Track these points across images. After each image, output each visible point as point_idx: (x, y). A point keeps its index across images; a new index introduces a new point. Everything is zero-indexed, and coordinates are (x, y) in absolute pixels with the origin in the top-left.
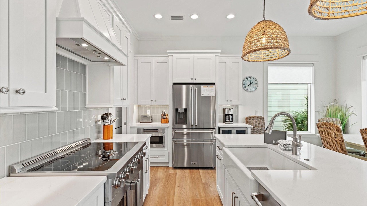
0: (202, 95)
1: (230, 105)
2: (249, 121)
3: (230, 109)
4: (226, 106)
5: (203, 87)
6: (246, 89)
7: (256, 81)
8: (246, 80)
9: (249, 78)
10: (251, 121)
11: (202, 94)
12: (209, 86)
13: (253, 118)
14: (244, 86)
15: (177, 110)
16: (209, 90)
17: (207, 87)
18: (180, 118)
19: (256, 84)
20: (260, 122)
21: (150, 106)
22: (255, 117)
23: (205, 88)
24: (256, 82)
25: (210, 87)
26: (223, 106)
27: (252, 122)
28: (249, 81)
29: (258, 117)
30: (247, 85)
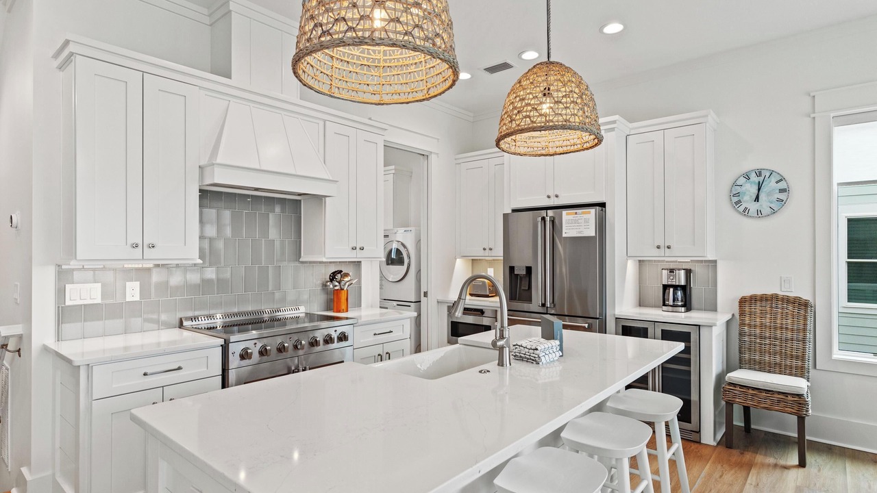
0: (564, 235)
1: (688, 260)
2: (747, 309)
3: (672, 271)
4: (676, 262)
5: (567, 214)
6: (741, 209)
7: (781, 180)
8: (742, 181)
9: (753, 176)
10: (758, 308)
11: (564, 231)
12: (579, 211)
13: (767, 300)
14: (735, 199)
15: (512, 269)
16: (580, 221)
17: (576, 213)
18: (522, 288)
19: (782, 191)
20: (790, 316)
21: (493, 260)
22: (774, 298)
23: (571, 217)
24: (782, 185)
25: (583, 213)
26: (667, 262)
27: (758, 311)
28: (754, 182)
29: (787, 300)
30: (746, 198)
